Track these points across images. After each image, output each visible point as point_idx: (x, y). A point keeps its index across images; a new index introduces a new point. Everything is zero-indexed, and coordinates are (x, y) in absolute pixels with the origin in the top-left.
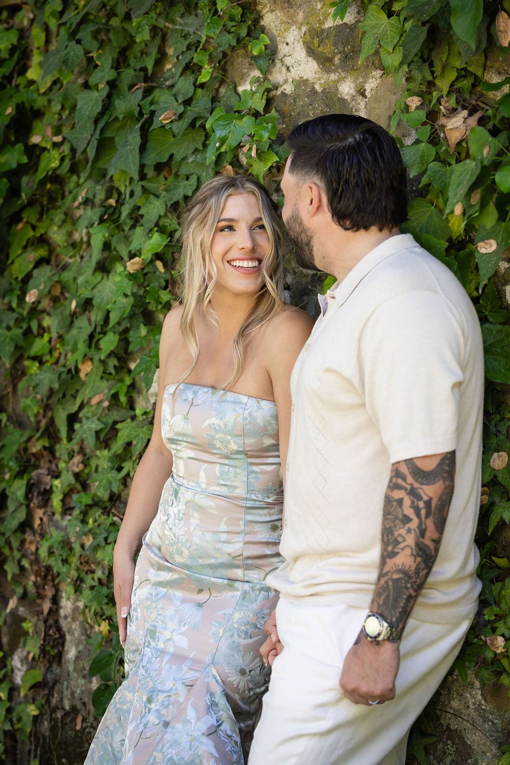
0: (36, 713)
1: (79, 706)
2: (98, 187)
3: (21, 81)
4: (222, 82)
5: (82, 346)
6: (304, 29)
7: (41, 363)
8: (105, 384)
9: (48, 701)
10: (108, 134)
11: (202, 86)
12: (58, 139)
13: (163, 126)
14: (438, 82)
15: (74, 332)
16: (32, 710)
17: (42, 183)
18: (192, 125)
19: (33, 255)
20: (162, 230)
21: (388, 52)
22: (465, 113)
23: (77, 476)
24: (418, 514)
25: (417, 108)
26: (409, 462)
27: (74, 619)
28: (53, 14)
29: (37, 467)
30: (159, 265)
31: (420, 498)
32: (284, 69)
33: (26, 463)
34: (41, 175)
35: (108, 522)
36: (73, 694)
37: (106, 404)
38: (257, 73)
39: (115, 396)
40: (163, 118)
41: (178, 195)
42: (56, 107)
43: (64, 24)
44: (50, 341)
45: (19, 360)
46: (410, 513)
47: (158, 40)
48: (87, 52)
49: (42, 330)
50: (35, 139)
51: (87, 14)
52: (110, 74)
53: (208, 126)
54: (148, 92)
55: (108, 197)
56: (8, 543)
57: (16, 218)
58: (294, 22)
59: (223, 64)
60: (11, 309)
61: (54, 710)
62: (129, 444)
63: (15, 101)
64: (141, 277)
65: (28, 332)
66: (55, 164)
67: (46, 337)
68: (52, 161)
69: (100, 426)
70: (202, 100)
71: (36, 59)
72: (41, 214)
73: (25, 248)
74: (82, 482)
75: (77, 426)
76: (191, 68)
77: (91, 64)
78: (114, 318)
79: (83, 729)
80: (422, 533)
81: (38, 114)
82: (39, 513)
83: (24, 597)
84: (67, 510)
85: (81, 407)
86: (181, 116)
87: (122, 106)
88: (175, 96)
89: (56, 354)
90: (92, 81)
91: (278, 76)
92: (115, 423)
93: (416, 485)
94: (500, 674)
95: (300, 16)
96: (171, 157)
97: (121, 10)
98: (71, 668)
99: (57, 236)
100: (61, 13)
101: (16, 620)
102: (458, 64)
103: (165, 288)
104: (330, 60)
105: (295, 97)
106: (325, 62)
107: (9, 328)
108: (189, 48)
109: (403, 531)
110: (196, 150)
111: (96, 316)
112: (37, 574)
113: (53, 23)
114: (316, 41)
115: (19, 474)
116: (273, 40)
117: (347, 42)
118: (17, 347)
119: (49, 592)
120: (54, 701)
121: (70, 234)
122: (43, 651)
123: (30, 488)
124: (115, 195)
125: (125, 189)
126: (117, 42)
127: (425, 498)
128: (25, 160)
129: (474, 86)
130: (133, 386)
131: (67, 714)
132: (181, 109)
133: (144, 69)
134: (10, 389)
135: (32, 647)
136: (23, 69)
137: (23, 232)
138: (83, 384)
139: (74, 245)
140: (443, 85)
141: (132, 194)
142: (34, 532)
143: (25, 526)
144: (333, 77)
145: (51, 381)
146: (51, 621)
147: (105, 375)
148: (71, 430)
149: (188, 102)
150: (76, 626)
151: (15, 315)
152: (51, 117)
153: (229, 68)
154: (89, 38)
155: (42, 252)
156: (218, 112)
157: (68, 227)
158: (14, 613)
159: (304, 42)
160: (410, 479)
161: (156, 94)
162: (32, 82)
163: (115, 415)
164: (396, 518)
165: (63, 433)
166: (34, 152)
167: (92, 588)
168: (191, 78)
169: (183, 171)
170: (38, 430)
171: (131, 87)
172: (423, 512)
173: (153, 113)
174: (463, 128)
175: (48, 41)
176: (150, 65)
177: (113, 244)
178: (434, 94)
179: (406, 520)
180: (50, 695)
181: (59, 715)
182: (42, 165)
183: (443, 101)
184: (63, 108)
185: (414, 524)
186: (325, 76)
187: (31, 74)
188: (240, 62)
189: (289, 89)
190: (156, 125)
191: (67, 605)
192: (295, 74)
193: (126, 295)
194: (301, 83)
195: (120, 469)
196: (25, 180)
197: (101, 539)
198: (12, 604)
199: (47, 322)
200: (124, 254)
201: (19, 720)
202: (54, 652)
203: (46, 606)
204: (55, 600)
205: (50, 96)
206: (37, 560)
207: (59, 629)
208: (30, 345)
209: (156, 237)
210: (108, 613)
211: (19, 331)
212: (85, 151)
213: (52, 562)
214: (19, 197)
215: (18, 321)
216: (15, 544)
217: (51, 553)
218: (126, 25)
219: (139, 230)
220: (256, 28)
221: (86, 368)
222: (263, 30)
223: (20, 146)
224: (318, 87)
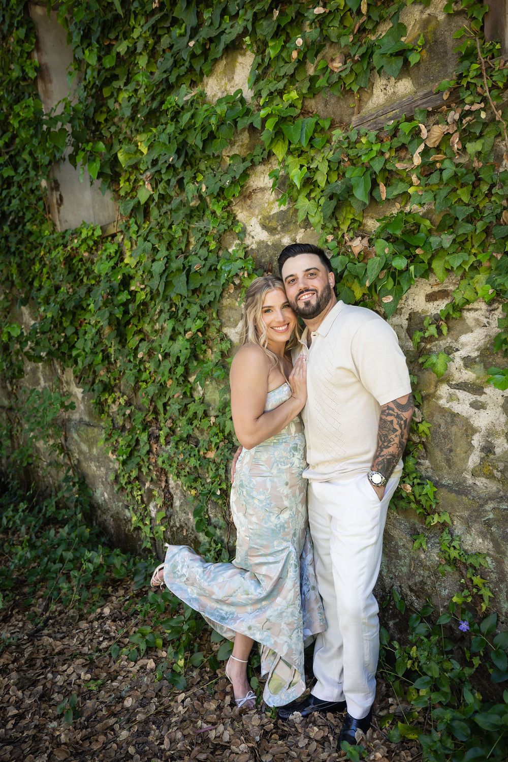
0: (164, 529)
1: (184, 525)
2: (166, 304)
3: (122, 264)
4: (220, 249)
5: (167, 373)
6: (259, 217)
7: (147, 383)
8: (179, 388)
9: (169, 524)
10: (169, 279)
11: (211, 252)
12: (143, 286)
13: (196, 271)
14: (342, 227)
15: (162, 368)
16: (163, 529)
17: (139, 306)
18: (210, 269)
19: (138, 338)
20: (199, 318)
21: (313, 217)
22: (360, 238)
23: (170, 428)
24: (401, 428)
25: (332, 240)
26: (394, 402)
27: (177, 489)
28: (134, 232)
29: (150, 426)
30: (199, 334)
31: (402, 419)
32: (251, 238)
33: (146, 426)
34: (138, 302)
35: (189, 447)
36: (180, 520)
37: (181, 397)
38: (238, 242)
39: (185, 393)
40: (196, 268)
41: (205, 302)
42: (140, 273)
43: (140, 236)
44: (150, 373)
45: (137, 382)
46: (397, 427)
47: (186, 235)
48: (153, 245)
49: (146, 369)
50: (132, 288)
51: (151, 228)
52: (165, 253)
53: (218, 268)
54: (186, 257)
55: (171, 307)
56: (143, 460)
57: (128, 323)
58: (253, 215)
59: (220, 240)
60: (130, 361)
61: (172, 527)
62: (196, 413)
63: (121, 273)
64: (192, 340)
65: (139, 371)
66: (144, 297)
67: (148, 372)
68: (141, 296)
69: (180, 407)
70: (212, 259)
71: (128, 254)
72: (139, 320)
73: (133, 335)
74: (173, 430)
75: (168, 408)
76: (205, 244)
77: (155, 250)
78: (182, 359)
79: (187, 535)
80: (402, 436)
81: (131, 278)
82: (155, 446)
83: (152, 480)
84: (167, 443)
85: (169, 399)
86: (204, 265)
87: (174, 265)
88: (199, 257)
89: (153, 378)
90: (157, 257)
91: (248, 241)
92: (186, 405)
93: (399, 413)
94: (410, 503)
95: (257, 212)
96: (201, 284)
97: (167, 224)
98: (178, 509)
99: (147, 328)
100: (138, 232)
101: (150, 491)
102: (351, 216)
103: (204, 343)
104: (276, 229)
105: (258, 250)
106: (271, 230)
107: (131, 370)
108: (202, 236)
109: (393, 436)
110: (212, 280)
111: (173, 359)
112: (157, 471)
113: (134, 237)
114: (267, 221)
115: (144, 430)
116: (244, 225)
117: (283, 219)
118: (136, 378)
119: (164, 478)
120: (172, 523)
121: (153, 327)
122: (164, 503)
123: (150, 436)
124: (174, 306)
125: (179, 303)
126: (167, 239)
127: (404, 419)
128: (129, 297)
129: (359, 226)
130: (191, 388)
131: (178, 528)
132: (203, 263)
133: (181, 249)
134: (134, 395)
135: (159, 502)
136: (122, 260)
137: (131, 329)
138: (168, 389)
139: (156, 331)
140: (344, 227)
141: (182, 305)
142: (153, 454)
143: (149, 452)
144: (277, 237)
145: (154, 390)
146: (166, 490)
147: (179, 384)
148: (165, 410)
149: (206, 259)
150: (178, 491)
151: (133, 364)
152: (138, 277)
153: (223, 242)
154: (154, 238)
155: (141, 336)
156: (222, 262)
157: (152, 324)
158: (148, 488)
159: (260, 224)
160: (396, 410)
161: (190, 258)
162: (127, 264)
163: (186, 401)
164: (390, 429)
165: (162, 411)
166: (133, 294)
167: (185, 476)
168: (206, 249)
169: (207, 290)
170: (149, 411)
171: (177, 257)
172: (403, 426)
173: (190, 266)
174: (361, 245)
175: (132, 246)
176: (183, 247)
177: (176, 327)
178: (339, 233)
179: (395, 430)
180: (169, 521)
181: (175, 529)
182: (138, 298)
183: (345, 235)
184: (144, 272)
185: (398, 433)
186: (273, 237)
187: (126, 261)
188: (228, 237)
189: (254, 246)
190: (193, 271)
191: (172, 483)
192: (257, 239)
193: (187, 349)
194: (260, 243)
195: (192, 424)
196: (130, 306)
197: (187, 455)
198: (147, 485)
199: (147, 365)
200: (182, 331)
201: (157, 533)
202: (169, 503)
203: (163, 484)
204: (167, 481)
205: (137, 268)
206: (156, 465)
207: (170, 493)
208: (141, 376)
209: (199, 321)
210: (194, 486)
211: (135, 371)
212: (158, 290)
213: (164, 466)
214: (129, 314)
215: (135, 366)
216: (146, 460)
217: (163, 462)
218: (170, 231)
219: (189, 320)
220: (235, 222)
221: (169, 383)
222: (238, 221)
223: (126, 292)
224: (269, 243)
